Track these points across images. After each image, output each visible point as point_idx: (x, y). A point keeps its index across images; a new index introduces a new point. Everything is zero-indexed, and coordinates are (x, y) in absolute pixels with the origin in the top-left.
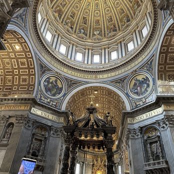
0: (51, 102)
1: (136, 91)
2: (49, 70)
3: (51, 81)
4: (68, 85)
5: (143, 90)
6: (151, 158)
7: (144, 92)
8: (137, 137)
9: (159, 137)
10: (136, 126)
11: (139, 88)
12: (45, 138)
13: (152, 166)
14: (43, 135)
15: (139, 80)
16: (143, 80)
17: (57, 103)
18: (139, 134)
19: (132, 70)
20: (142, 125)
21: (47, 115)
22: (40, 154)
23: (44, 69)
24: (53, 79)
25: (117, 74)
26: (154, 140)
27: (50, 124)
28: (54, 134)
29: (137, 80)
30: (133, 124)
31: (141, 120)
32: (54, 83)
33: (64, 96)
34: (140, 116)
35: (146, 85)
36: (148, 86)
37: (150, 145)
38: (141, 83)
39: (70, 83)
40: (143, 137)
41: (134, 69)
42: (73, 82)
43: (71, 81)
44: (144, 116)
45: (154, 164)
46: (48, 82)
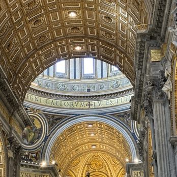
0: (30, 155)
17: (37, 154)
21: (28, 175)
25: (120, 103)
33: (45, 140)
39: (51, 119)
42: (56, 117)
43: (53, 116)
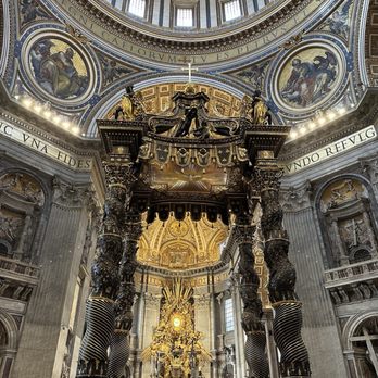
1: (296, 93)
2: (47, 15)
3: (53, 51)
4: (104, 71)
5: (317, 89)
6: (344, 256)
7: (320, 94)
8: (299, 208)
9: (366, 202)
10: (297, 182)
11: (304, 86)
12: (37, 209)
13: (351, 275)
14: (29, 200)
15: (306, 64)
16: (317, 62)
18: (307, 199)
19: (288, 37)
20: (314, 176)
21: (42, 146)
22: (20, 251)
23: (31, 8)
24: (59, 47)
25: (245, 51)
26: (351, 212)
27: (50, 171)
28: (63, 199)
29: (300, 64)
30: (289, 177)
31: (312, 163)
32: (64, 60)
33: (93, 102)
34: (309, 155)
35: (325, 75)
36: (332, 76)
37: (338, 225)
38: (312, 71)
40: (318, 206)
41: (294, 33)
44: (321, 154)
45: (358, 270)
46: (45, 53)
